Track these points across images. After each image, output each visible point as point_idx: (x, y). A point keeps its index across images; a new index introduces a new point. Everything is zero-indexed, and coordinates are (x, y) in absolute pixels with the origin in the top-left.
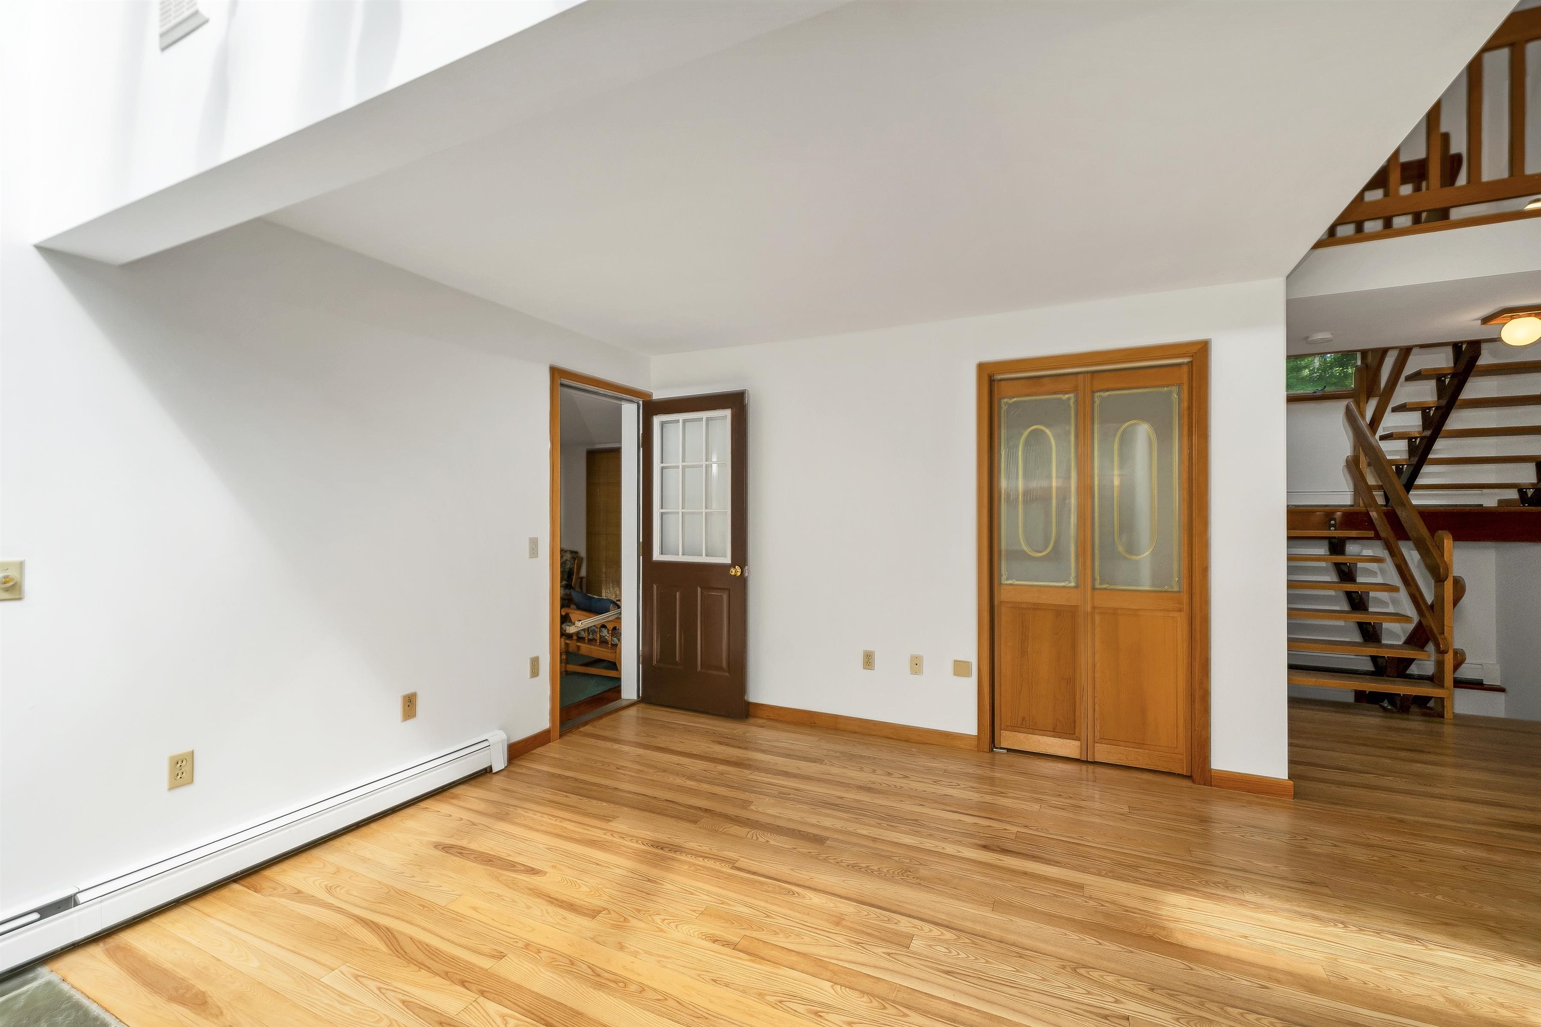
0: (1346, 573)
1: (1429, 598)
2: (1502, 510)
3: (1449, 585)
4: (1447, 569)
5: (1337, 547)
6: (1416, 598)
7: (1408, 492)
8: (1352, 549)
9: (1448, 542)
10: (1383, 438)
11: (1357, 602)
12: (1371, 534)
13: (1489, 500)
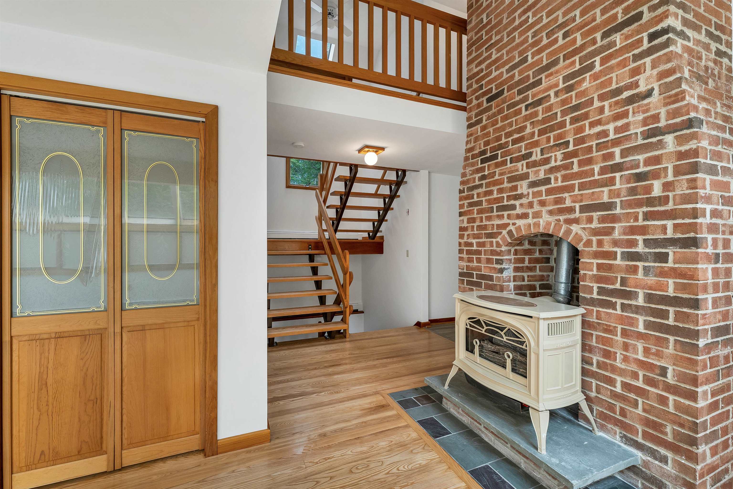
0: (315, 271)
1: (342, 282)
2: (363, 241)
3: (348, 275)
4: (347, 269)
5: (311, 258)
6: (337, 281)
7: (336, 233)
8: (317, 258)
9: (348, 256)
10: (328, 207)
11: (318, 285)
12: (323, 252)
13: (360, 236)
